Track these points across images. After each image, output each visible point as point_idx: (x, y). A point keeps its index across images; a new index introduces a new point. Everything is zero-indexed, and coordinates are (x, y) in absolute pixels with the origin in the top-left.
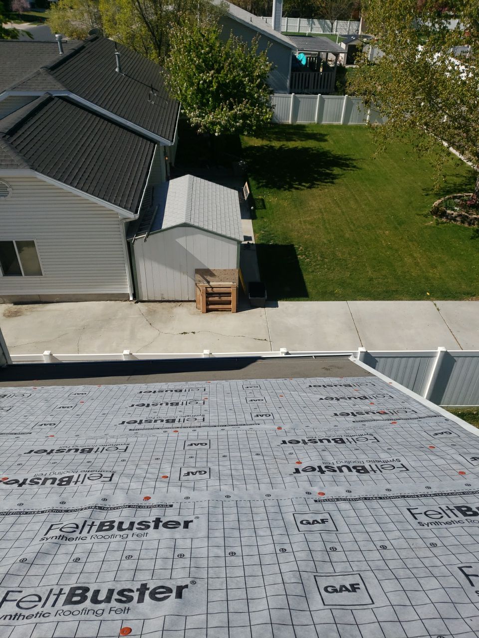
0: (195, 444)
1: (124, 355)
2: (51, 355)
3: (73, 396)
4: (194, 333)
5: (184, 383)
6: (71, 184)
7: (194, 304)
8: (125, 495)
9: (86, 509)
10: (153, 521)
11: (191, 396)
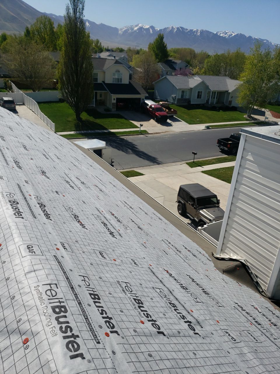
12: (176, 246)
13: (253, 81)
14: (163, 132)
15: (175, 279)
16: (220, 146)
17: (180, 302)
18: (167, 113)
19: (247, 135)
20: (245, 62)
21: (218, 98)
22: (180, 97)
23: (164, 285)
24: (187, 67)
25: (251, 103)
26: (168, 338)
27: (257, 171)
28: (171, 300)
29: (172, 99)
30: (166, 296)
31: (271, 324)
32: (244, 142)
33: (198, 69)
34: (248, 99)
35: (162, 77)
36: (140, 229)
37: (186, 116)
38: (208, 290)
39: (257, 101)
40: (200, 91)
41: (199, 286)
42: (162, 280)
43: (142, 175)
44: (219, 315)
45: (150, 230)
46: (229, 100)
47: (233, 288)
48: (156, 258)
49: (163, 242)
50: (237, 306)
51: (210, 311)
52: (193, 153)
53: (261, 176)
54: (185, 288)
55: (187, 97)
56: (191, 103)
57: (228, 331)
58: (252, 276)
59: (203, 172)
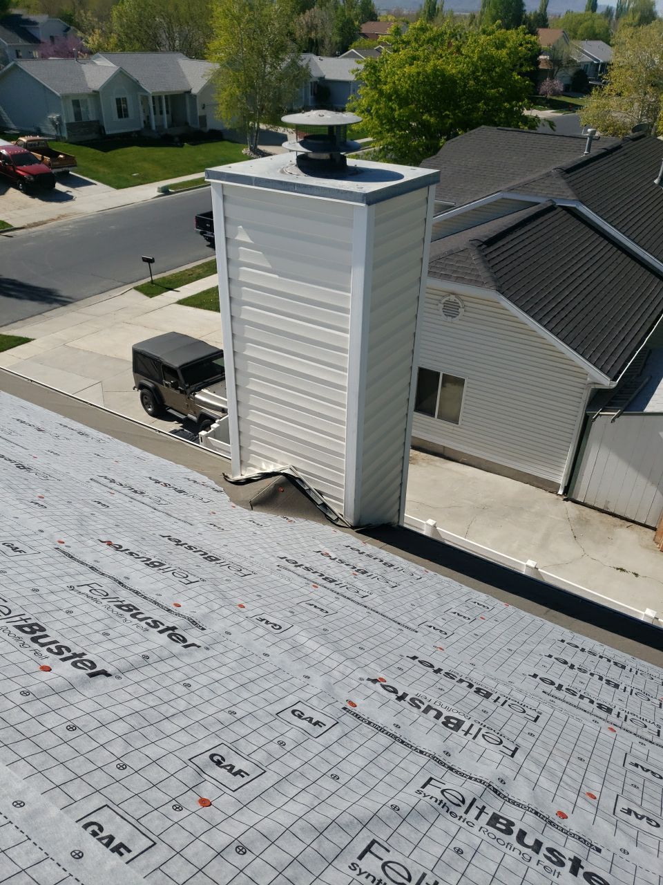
0: (643, 768)
1: (527, 566)
2: (435, 526)
3: (470, 604)
4: (636, 575)
5: (630, 657)
6: (540, 321)
7: (651, 533)
8: (531, 791)
9: (476, 780)
10: (570, 859)
11: (639, 682)
12: (131, 483)
13: (241, 61)
14: (53, 220)
15: (131, 554)
16: (206, 233)
17: (145, 598)
18: (49, 165)
19: (222, 184)
20: (212, 10)
21: (170, 113)
22: (73, 120)
23: (103, 574)
24: (68, 32)
25: (251, 117)
26: (119, 678)
27: (264, 265)
28: (121, 599)
29: (50, 126)
30: (107, 595)
31: (355, 572)
32: (221, 201)
33: (100, 36)
34: (241, 108)
35: (6, 65)
36: (24, 468)
37: (102, 169)
38: (217, 551)
39: (262, 110)
40: (121, 96)
41: (195, 550)
42: (95, 565)
43: (26, 340)
44: (245, 593)
45: (54, 466)
46: (199, 114)
47: (275, 531)
48: (76, 522)
49: (93, 483)
50: (286, 562)
51: (221, 591)
52: (145, 260)
53: (276, 276)
54: (158, 564)
55: (92, 117)
56: (107, 133)
57: (263, 617)
58: (311, 495)
59: (181, 302)
